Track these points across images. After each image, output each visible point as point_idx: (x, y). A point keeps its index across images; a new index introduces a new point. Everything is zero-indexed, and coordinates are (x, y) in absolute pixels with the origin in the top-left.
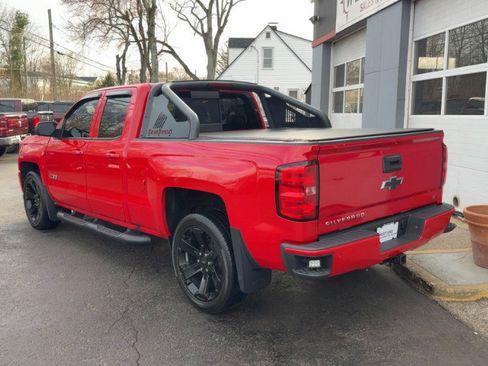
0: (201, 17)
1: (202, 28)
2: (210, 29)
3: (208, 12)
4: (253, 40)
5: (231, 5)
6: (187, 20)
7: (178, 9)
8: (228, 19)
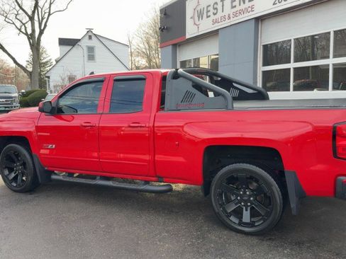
0: (24, 22)
1: (26, 30)
2: (33, 31)
3: (31, 19)
4: (79, 40)
5: (49, 15)
6: (13, 23)
7: (5, 15)
8: (47, 24)
